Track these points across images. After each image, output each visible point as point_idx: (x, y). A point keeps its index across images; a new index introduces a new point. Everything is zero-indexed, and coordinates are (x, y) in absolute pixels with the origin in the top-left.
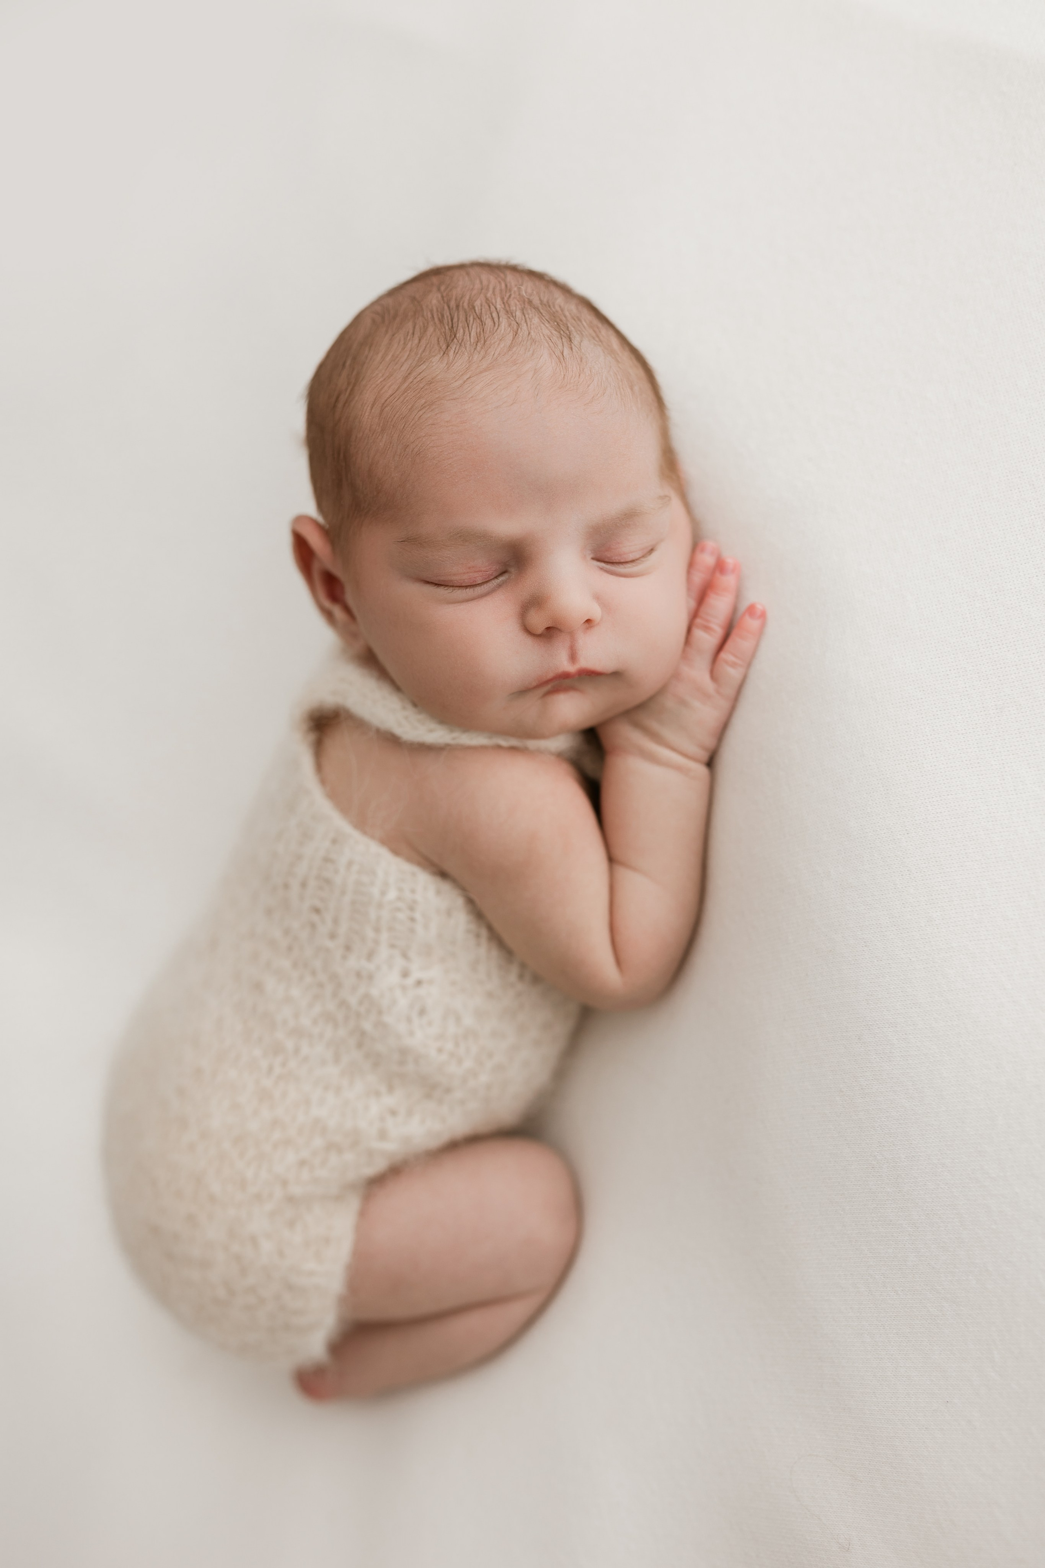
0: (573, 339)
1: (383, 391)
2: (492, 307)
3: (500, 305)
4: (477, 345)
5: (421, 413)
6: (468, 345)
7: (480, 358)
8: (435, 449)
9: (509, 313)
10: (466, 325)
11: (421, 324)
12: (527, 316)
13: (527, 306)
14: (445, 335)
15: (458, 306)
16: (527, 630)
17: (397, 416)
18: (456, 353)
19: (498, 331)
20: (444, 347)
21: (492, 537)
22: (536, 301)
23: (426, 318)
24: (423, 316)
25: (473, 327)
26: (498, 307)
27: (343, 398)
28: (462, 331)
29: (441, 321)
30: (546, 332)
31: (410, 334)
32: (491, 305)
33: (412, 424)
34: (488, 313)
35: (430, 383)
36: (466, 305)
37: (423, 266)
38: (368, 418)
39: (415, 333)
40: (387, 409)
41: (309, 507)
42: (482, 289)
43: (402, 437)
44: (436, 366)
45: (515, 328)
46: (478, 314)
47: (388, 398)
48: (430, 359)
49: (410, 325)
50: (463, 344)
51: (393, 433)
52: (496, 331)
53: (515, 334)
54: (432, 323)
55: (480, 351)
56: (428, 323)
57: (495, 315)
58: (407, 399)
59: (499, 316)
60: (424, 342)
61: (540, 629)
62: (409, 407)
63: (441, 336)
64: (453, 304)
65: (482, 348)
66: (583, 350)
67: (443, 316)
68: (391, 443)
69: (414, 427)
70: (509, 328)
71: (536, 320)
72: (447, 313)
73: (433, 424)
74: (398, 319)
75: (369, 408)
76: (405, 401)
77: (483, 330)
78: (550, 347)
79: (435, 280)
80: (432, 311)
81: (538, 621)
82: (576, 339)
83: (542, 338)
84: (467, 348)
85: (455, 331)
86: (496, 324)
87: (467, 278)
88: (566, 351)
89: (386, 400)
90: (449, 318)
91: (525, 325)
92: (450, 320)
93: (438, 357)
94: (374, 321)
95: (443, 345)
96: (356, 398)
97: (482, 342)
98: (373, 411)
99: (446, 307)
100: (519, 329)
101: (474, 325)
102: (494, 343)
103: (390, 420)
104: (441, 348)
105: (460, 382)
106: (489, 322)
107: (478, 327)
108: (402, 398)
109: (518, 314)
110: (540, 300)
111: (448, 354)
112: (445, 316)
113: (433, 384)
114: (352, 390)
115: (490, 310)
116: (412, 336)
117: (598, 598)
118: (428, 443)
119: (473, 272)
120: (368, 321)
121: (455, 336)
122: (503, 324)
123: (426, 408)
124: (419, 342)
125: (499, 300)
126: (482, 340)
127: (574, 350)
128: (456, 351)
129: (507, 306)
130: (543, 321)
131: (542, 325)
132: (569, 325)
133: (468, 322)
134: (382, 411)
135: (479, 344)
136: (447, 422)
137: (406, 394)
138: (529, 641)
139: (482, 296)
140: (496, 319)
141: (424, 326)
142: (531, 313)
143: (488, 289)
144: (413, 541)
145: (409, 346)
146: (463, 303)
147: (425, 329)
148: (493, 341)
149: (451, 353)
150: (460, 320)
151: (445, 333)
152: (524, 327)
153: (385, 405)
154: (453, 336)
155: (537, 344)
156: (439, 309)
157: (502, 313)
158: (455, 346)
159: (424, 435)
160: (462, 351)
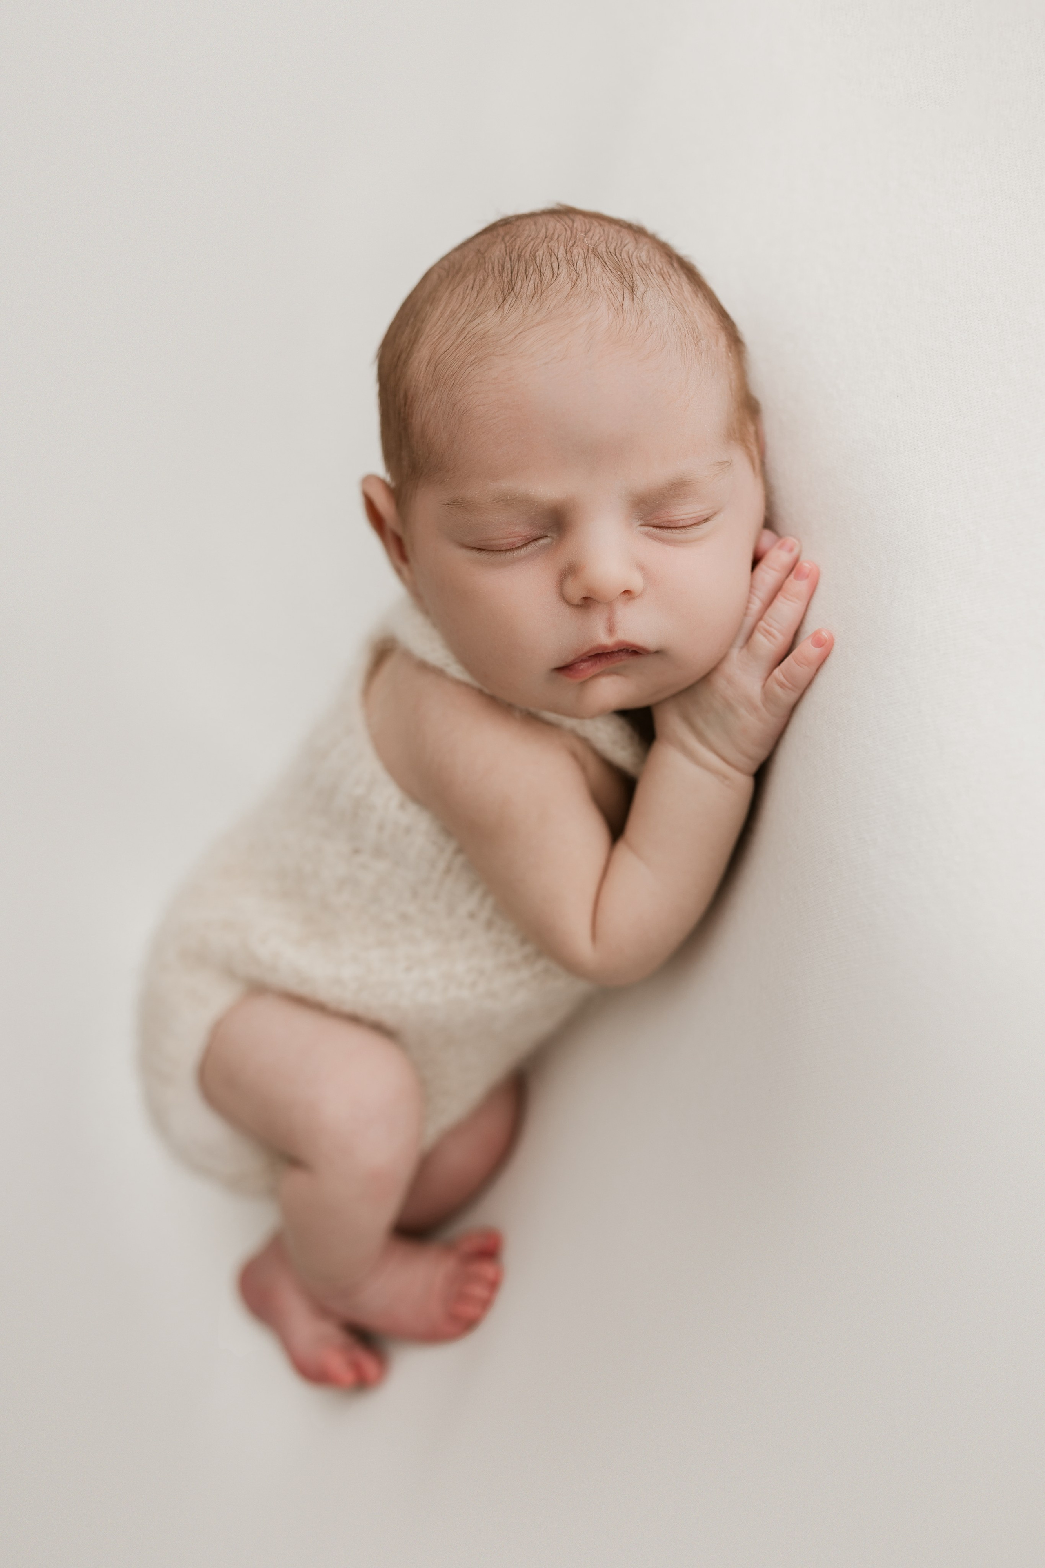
0: (636, 290)
1: (438, 347)
2: (553, 256)
3: (562, 254)
4: (533, 298)
5: (470, 369)
6: (524, 298)
7: (535, 311)
8: (481, 407)
9: (571, 263)
10: (525, 277)
11: (482, 277)
12: (589, 265)
13: (591, 255)
14: (503, 288)
15: (519, 256)
16: (565, 599)
17: (447, 373)
18: (511, 307)
19: (557, 281)
20: (501, 300)
21: (534, 502)
22: (602, 248)
23: (487, 271)
24: (484, 269)
25: (532, 278)
26: (560, 256)
27: (403, 356)
28: (520, 283)
29: (501, 274)
30: (607, 282)
31: (469, 288)
32: (553, 254)
33: (460, 381)
34: (549, 264)
35: (482, 337)
36: (527, 255)
37: (492, 218)
38: (423, 377)
39: (475, 286)
40: (440, 365)
41: (378, 467)
42: (546, 237)
43: (451, 394)
44: (491, 320)
45: (575, 278)
46: (538, 265)
47: (442, 354)
48: (486, 313)
49: (471, 278)
50: (519, 297)
51: (443, 391)
52: (554, 282)
53: (573, 284)
54: (492, 276)
55: (536, 304)
56: (488, 276)
57: (555, 265)
58: (458, 355)
59: (559, 266)
60: (481, 296)
61: (577, 600)
62: (460, 363)
63: (499, 289)
64: (515, 255)
65: (538, 301)
66: (645, 302)
67: (503, 267)
68: (441, 402)
69: (462, 384)
70: (568, 279)
71: (598, 270)
72: (508, 265)
73: (481, 382)
74: (461, 273)
75: (425, 366)
76: (456, 357)
77: (541, 281)
78: (609, 298)
79: (501, 231)
80: (493, 263)
81: (575, 591)
82: (640, 288)
83: (602, 289)
84: (523, 301)
85: (513, 284)
86: (555, 276)
87: (533, 227)
88: (627, 303)
89: (439, 357)
90: (510, 269)
91: (586, 275)
92: (510, 273)
93: (492, 312)
94: (439, 276)
95: (499, 298)
96: (414, 355)
97: (539, 294)
98: (428, 369)
99: (508, 258)
100: (579, 280)
101: (533, 276)
102: (551, 295)
103: (441, 377)
104: (497, 301)
105: (511, 337)
106: (548, 273)
107: (537, 279)
108: (454, 354)
109: (580, 263)
110: (607, 247)
111: (503, 308)
112: (505, 269)
113: (485, 339)
114: (412, 347)
115: (551, 261)
116: (471, 290)
117: (641, 568)
118: (475, 401)
119: (541, 220)
120: (435, 276)
121: (513, 289)
122: (563, 275)
123: (476, 365)
124: (477, 296)
125: (562, 249)
126: (539, 292)
127: (635, 302)
128: (512, 305)
129: (569, 255)
130: (605, 270)
131: (604, 275)
132: (635, 274)
133: (527, 274)
134: (435, 368)
135: (535, 296)
136: (494, 379)
137: (458, 349)
138: (567, 611)
139: (545, 244)
140: (556, 270)
141: (484, 279)
142: (594, 262)
143: (552, 238)
144: (458, 504)
145: (467, 301)
146: (525, 253)
147: (484, 282)
148: (549, 294)
149: (507, 307)
150: (520, 272)
151: (503, 286)
152: (585, 278)
153: (439, 362)
154: (511, 289)
155: (595, 296)
156: (501, 261)
157: (563, 264)
158: (511, 299)
159: (471, 393)
160: (517, 305)
